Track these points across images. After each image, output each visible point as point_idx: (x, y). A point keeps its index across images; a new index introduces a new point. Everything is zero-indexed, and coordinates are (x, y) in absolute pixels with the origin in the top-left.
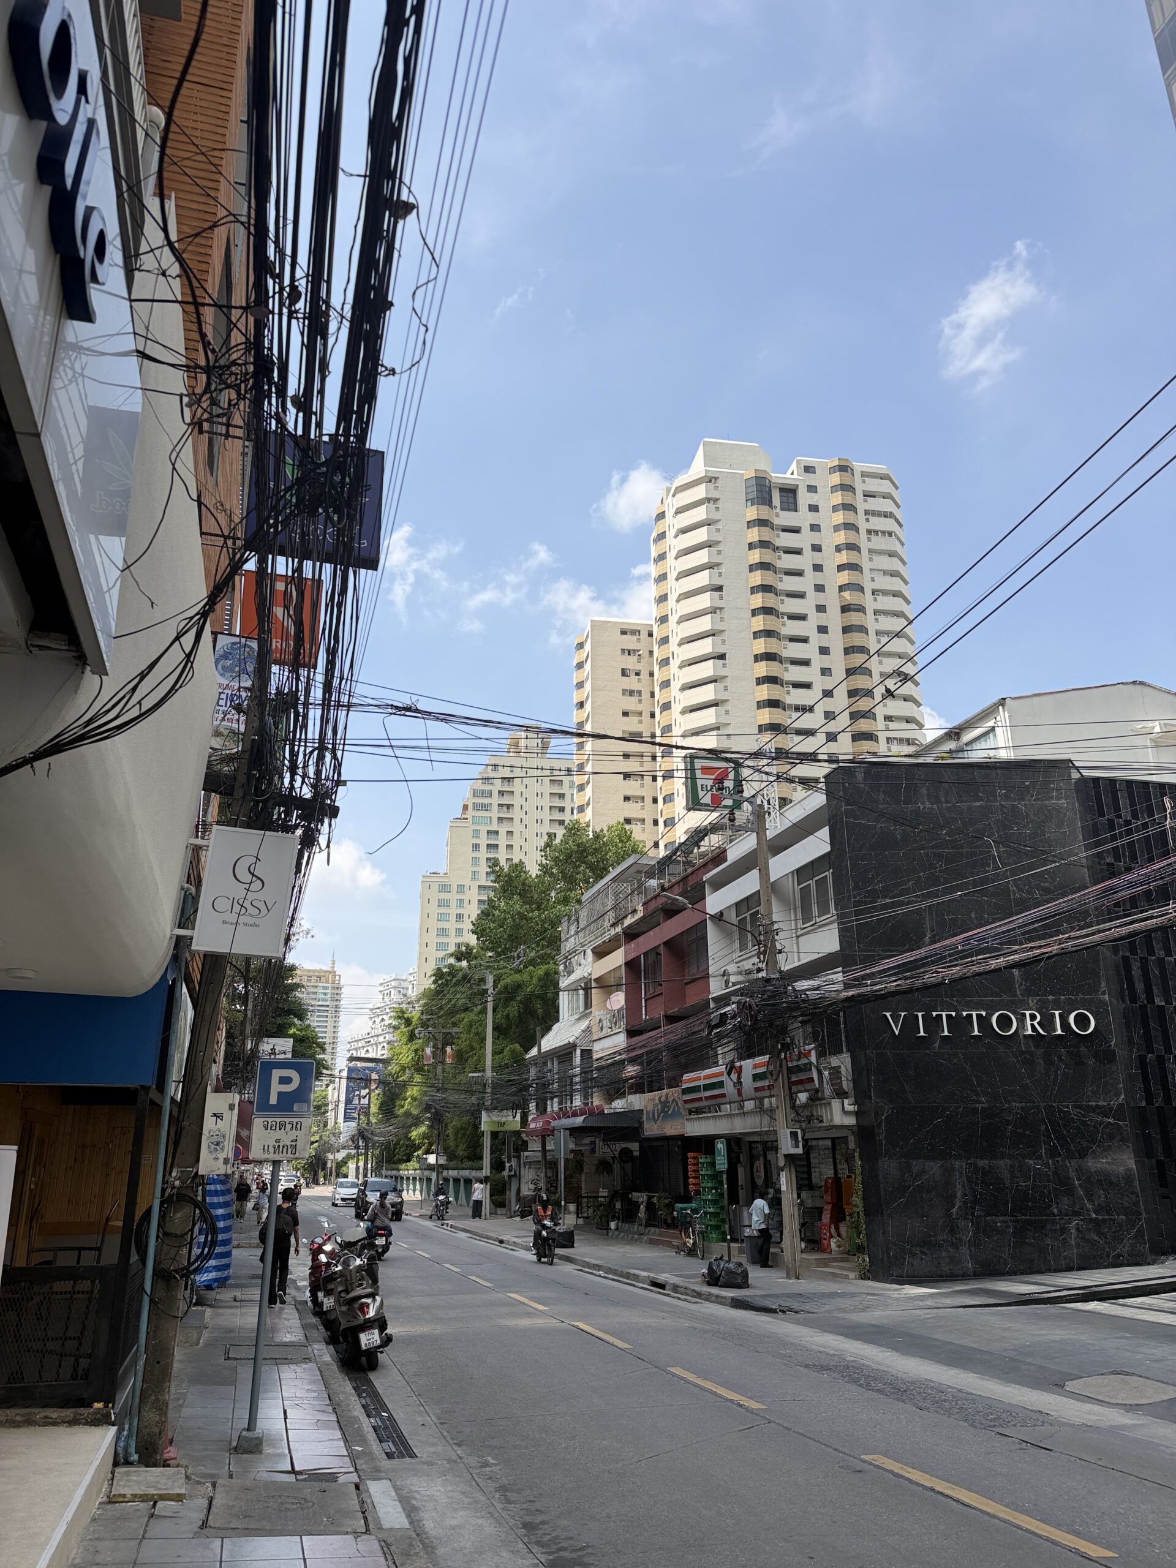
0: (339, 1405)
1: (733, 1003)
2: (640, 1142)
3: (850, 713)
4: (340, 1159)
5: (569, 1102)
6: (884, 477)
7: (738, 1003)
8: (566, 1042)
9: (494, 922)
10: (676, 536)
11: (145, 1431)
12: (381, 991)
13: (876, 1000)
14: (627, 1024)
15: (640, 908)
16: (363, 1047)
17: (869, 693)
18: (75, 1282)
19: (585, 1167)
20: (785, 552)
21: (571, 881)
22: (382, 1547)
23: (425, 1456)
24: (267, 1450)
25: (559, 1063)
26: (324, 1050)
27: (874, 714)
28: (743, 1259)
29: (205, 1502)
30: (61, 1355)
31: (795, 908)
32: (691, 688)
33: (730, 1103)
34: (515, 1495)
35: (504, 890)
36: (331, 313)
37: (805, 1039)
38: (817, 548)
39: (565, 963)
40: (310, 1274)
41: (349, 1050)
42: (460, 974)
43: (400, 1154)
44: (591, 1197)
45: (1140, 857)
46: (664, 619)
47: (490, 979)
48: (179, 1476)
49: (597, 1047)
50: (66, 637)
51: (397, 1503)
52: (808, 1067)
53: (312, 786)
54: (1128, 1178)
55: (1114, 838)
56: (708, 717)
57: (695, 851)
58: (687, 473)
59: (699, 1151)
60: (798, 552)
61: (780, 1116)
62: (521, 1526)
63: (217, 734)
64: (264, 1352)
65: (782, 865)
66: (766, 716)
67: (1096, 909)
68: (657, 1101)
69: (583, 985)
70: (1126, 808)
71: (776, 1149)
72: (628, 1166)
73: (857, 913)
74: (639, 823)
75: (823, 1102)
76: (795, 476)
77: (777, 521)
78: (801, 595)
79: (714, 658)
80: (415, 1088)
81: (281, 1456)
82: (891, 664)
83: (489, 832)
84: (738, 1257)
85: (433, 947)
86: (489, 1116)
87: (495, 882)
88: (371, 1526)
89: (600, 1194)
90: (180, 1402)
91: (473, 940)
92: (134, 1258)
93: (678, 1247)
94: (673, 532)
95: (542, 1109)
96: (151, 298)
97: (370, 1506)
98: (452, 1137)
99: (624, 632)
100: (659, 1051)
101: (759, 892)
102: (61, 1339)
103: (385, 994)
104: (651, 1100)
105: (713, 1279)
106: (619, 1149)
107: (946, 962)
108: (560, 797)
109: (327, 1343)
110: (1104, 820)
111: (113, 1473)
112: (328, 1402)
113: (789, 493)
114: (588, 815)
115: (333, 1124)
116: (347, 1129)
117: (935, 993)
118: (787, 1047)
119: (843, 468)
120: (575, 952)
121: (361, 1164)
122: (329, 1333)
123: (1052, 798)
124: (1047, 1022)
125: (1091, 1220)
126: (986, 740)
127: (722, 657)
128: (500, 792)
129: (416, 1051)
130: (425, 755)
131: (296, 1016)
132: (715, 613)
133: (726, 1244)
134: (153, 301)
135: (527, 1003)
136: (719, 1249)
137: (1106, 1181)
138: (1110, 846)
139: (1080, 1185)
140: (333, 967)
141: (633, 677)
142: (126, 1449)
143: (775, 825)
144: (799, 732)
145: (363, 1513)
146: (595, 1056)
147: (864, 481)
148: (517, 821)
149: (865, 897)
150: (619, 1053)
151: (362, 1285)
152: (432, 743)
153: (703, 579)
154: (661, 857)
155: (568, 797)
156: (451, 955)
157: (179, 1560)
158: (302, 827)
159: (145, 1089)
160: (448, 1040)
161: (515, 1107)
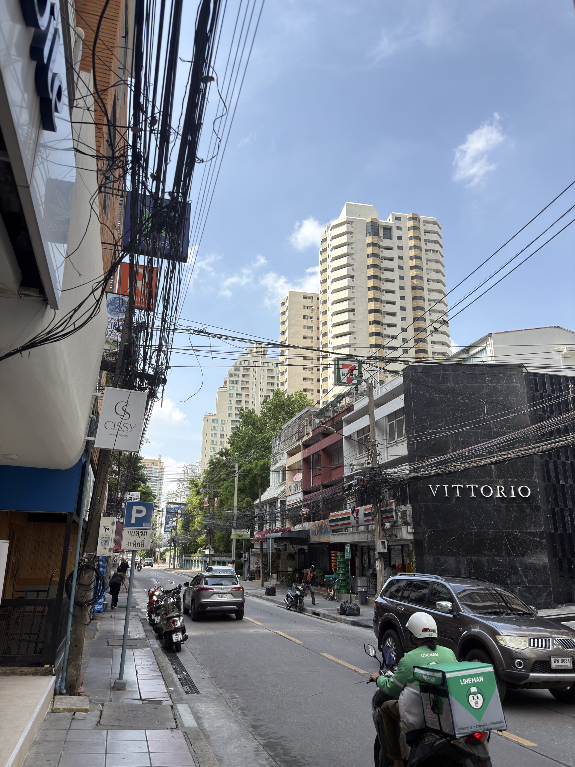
0: (163, 668)
1: (355, 479)
2: (308, 546)
3: (415, 340)
4: (162, 551)
5: (274, 526)
6: (434, 223)
7: (358, 479)
8: (273, 496)
9: (239, 438)
10: (332, 250)
11: (70, 679)
12: (183, 471)
13: (425, 479)
14: (303, 488)
15: (311, 432)
16: (174, 497)
17: (425, 330)
18: (36, 607)
19: (281, 557)
20: (385, 259)
21: (276, 419)
22: (184, 736)
23: (204, 693)
24: (128, 689)
25: (270, 506)
26: (155, 498)
27: (427, 340)
28: (357, 602)
29: (99, 713)
30: (29, 642)
31: (386, 434)
32: (337, 325)
33: (352, 527)
34: (248, 712)
35: (244, 423)
36: (171, 131)
37: (390, 496)
38: (401, 258)
39: (273, 458)
40: (148, 606)
41: (167, 499)
42: (222, 463)
43: (192, 549)
44: (284, 571)
45: (555, 412)
46: (325, 291)
47: (237, 466)
48: (86, 700)
49: (288, 499)
50: (38, 290)
51: (191, 715)
52: (391, 511)
53: (154, 369)
54: (544, 567)
55: (542, 403)
56: (345, 340)
57: (338, 405)
58: (338, 219)
59: (337, 550)
60: (391, 259)
61: (377, 534)
62: (250, 727)
63: (107, 342)
64: (128, 643)
65: (381, 413)
66: (373, 340)
67: (533, 437)
68: (317, 526)
69: (282, 469)
70: (549, 388)
71: (374, 550)
72: (302, 557)
73: (416, 437)
74: (310, 392)
75: (398, 527)
76: (391, 222)
77: (381, 244)
78: (392, 281)
79: (349, 311)
80: (199, 517)
81: (134, 692)
82: (436, 316)
83: (237, 394)
84: (355, 601)
85: (209, 450)
86: (235, 532)
87: (240, 418)
88: (179, 726)
89: (288, 570)
90: (86, 665)
91: (228, 446)
92: (65, 596)
93: (326, 596)
94: (330, 248)
95: (261, 529)
96: (81, 121)
97: (178, 716)
98: (217, 541)
99: (305, 298)
100: (318, 502)
101: (369, 426)
102: (29, 634)
103: (185, 472)
104: (314, 525)
105: (343, 612)
106: (298, 548)
107: (459, 461)
108: (272, 378)
109: (157, 639)
110: (538, 393)
111: (54, 698)
112: (157, 667)
113: (388, 230)
114: (286, 387)
115: (159, 534)
116: (166, 537)
117: (453, 476)
118: (381, 501)
119: (415, 218)
120: (278, 453)
121: (172, 554)
122: (157, 634)
123: (513, 382)
124: (508, 491)
125: (526, 587)
126: (482, 354)
127: (353, 311)
128: (242, 375)
129: (200, 500)
130: (209, 354)
131: (142, 482)
132: (350, 289)
133: (349, 595)
134: (82, 123)
135: (254, 479)
136: (345, 597)
137: (534, 568)
138: (540, 406)
139: (521, 570)
140: (160, 459)
141: (309, 319)
142: (60, 687)
143: (378, 393)
144: (390, 348)
145: (175, 719)
146: (287, 504)
147: (424, 225)
148: (251, 389)
149: (421, 429)
150: (299, 502)
151: (174, 611)
152: (213, 349)
153: (344, 272)
154: (321, 407)
155: (276, 378)
156: (218, 453)
157: (87, 740)
158: (149, 388)
159: (71, 514)
160: (216, 495)
161: (248, 527)
